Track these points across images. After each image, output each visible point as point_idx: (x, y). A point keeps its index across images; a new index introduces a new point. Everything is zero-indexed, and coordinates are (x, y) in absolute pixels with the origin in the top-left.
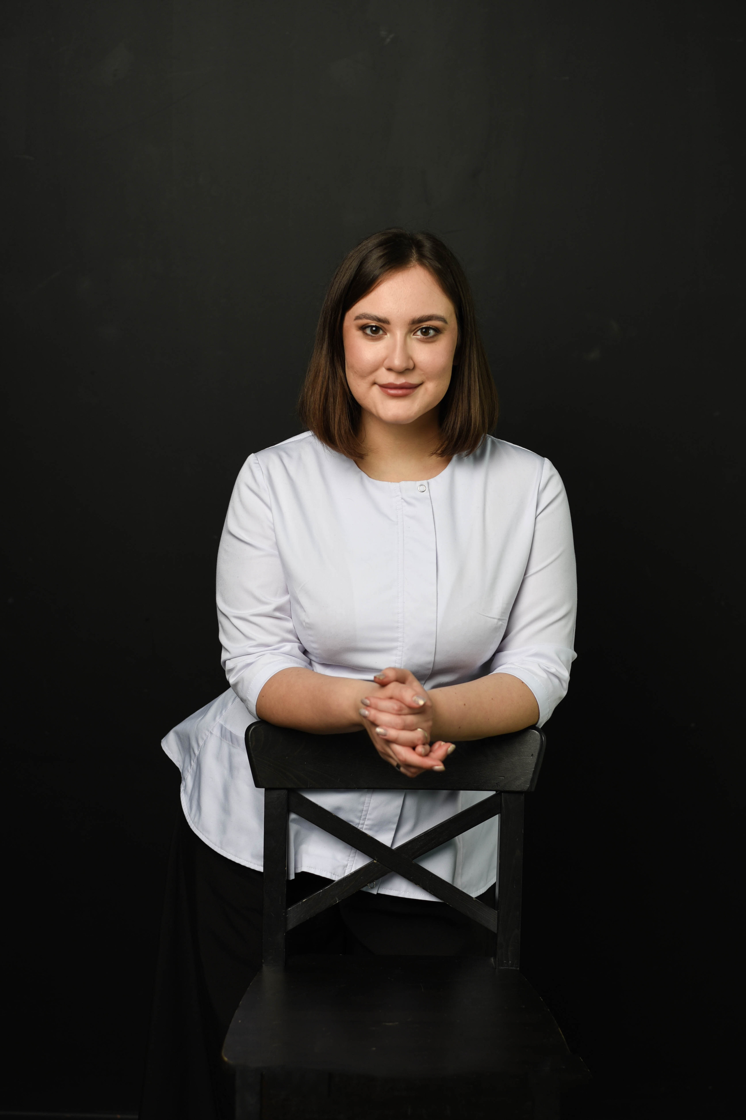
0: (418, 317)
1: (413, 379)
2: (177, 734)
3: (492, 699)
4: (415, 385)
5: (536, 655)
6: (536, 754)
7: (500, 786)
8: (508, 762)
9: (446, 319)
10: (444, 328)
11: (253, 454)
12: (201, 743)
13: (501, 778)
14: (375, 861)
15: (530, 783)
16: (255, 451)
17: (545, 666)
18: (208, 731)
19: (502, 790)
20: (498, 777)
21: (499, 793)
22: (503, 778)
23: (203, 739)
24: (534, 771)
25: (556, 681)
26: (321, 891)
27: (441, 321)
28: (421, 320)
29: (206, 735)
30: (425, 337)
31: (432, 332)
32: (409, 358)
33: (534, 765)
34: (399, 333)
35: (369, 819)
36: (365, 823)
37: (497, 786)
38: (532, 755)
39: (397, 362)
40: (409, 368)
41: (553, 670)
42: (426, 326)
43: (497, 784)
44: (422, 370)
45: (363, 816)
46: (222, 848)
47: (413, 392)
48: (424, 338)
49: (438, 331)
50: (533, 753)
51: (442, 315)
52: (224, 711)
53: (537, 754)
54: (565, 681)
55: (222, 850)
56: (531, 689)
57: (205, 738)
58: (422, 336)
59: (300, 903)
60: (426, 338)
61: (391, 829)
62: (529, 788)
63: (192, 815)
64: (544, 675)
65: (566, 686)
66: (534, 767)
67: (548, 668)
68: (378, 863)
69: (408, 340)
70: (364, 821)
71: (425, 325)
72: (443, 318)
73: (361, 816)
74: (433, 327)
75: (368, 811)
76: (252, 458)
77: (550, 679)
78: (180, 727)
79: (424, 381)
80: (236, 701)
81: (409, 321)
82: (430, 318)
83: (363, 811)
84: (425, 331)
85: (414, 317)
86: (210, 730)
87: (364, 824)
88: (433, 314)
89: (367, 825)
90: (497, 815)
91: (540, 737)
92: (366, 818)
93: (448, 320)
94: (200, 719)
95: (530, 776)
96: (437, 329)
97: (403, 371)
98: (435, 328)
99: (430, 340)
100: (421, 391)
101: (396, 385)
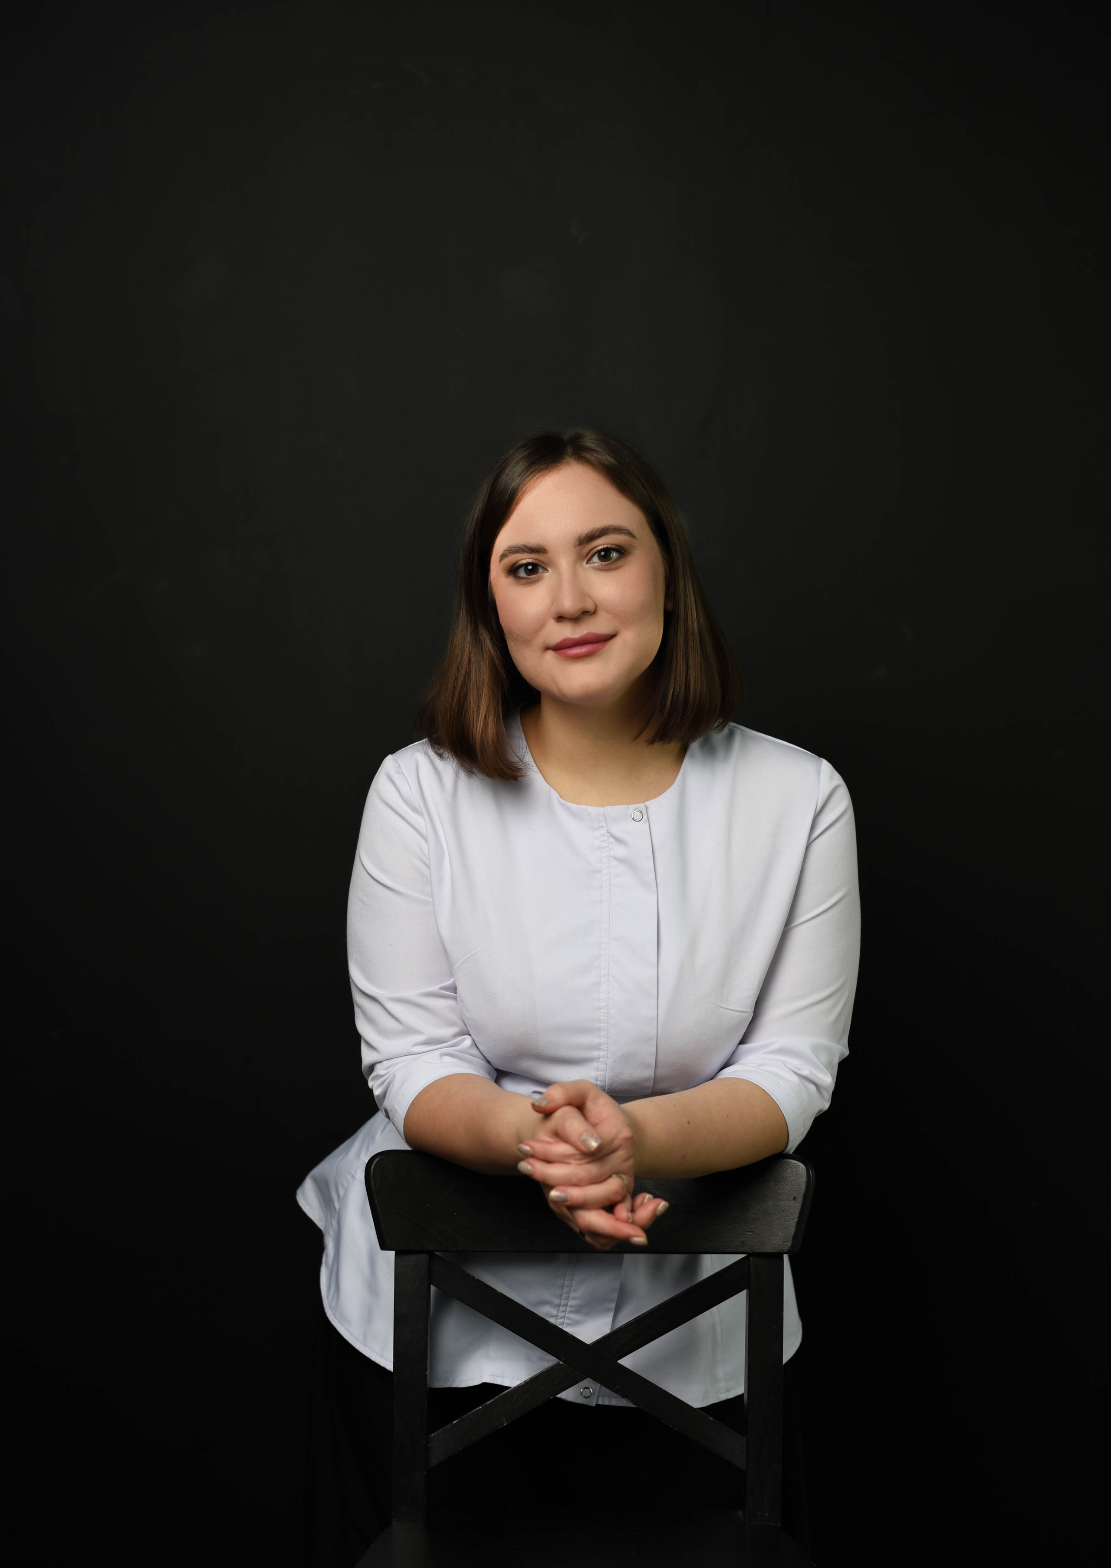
0: (586, 532)
1: (597, 626)
2: (315, 1180)
3: (728, 1116)
4: (604, 635)
5: (781, 1051)
6: (800, 1199)
7: (746, 1246)
8: (759, 1210)
9: (631, 531)
10: (630, 545)
11: (390, 757)
12: (341, 1193)
13: (748, 1233)
14: (561, 1362)
15: (792, 1240)
16: (393, 752)
17: (794, 1067)
18: (350, 1174)
19: (751, 1252)
20: (744, 1232)
21: (750, 1255)
22: (752, 1233)
23: (343, 1186)
24: (798, 1222)
25: (813, 1088)
26: (480, 1407)
27: (624, 533)
28: (591, 537)
29: (347, 1180)
30: (604, 563)
31: (614, 555)
32: (583, 594)
33: (798, 1213)
34: (564, 561)
35: (573, 1298)
36: (569, 1304)
37: (743, 1246)
38: (795, 1198)
39: (568, 604)
40: (587, 610)
41: (806, 1072)
42: (605, 546)
43: (742, 1242)
44: (609, 612)
45: (565, 1293)
46: (365, 1345)
47: (603, 648)
48: (602, 564)
49: (622, 551)
50: (796, 1196)
51: (624, 525)
52: (370, 1146)
53: (802, 1197)
54: (826, 1089)
55: (365, 1348)
56: (776, 1101)
57: (346, 1185)
58: (600, 563)
59: (449, 1426)
60: (605, 565)
61: (608, 1310)
62: (790, 1247)
63: (330, 1298)
64: (796, 1079)
65: (828, 1096)
66: (797, 1216)
67: (798, 1069)
68: (566, 1365)
69: (580, 571)
70: (567, 1301)
71: (602, 543)
72: (626, 530)
73: (562, 1294)
74: (614, 547)
75: (571, 1287)
76: (389, 763)
77: (804, 1085)
78: (317, 1171)
79: (617, 629)
80: (387, 1129)
81: (573, 542)
82: (603, 532)
83: (565, 1287)
84: (605, 554)
85: (580, 532)
86: (353, 1172)
87: (567, 1305)
88: (608, 525)
89: (571, 1307)
90: (745, 1290)
91: (805, 1172)
92: (569, 1297)
93: (635, 533)
94: (341, 1157)
95: (793, 1230)
96: (620, 549)
97: (576, 616)
98: (617, 547)
99: (613, 566)
100: (616, 645)
101: (573, 639)
